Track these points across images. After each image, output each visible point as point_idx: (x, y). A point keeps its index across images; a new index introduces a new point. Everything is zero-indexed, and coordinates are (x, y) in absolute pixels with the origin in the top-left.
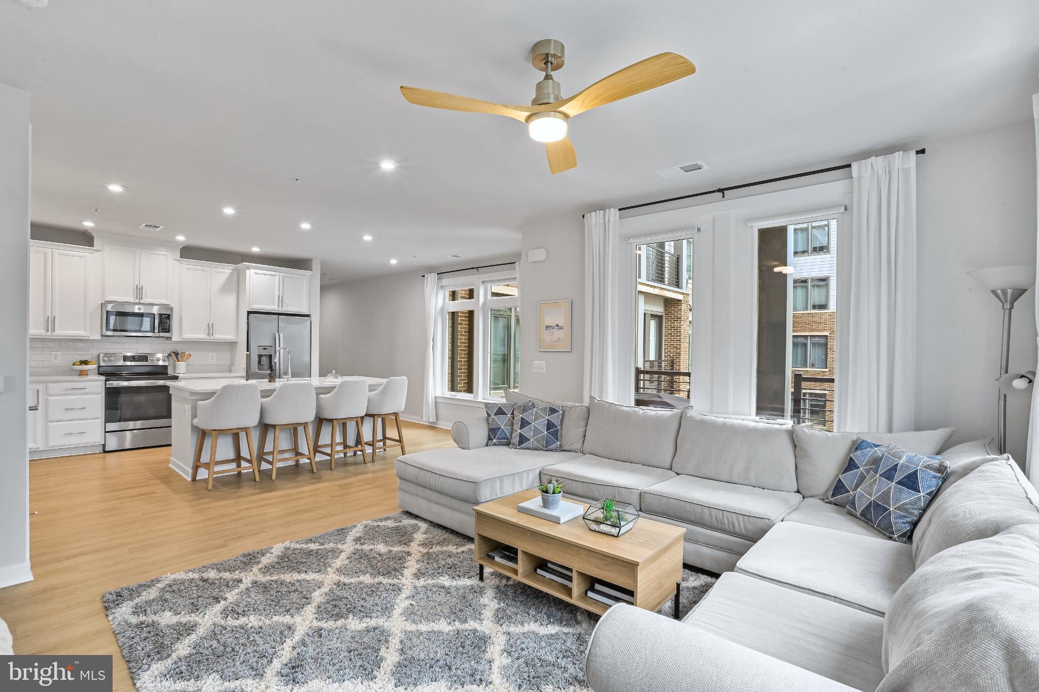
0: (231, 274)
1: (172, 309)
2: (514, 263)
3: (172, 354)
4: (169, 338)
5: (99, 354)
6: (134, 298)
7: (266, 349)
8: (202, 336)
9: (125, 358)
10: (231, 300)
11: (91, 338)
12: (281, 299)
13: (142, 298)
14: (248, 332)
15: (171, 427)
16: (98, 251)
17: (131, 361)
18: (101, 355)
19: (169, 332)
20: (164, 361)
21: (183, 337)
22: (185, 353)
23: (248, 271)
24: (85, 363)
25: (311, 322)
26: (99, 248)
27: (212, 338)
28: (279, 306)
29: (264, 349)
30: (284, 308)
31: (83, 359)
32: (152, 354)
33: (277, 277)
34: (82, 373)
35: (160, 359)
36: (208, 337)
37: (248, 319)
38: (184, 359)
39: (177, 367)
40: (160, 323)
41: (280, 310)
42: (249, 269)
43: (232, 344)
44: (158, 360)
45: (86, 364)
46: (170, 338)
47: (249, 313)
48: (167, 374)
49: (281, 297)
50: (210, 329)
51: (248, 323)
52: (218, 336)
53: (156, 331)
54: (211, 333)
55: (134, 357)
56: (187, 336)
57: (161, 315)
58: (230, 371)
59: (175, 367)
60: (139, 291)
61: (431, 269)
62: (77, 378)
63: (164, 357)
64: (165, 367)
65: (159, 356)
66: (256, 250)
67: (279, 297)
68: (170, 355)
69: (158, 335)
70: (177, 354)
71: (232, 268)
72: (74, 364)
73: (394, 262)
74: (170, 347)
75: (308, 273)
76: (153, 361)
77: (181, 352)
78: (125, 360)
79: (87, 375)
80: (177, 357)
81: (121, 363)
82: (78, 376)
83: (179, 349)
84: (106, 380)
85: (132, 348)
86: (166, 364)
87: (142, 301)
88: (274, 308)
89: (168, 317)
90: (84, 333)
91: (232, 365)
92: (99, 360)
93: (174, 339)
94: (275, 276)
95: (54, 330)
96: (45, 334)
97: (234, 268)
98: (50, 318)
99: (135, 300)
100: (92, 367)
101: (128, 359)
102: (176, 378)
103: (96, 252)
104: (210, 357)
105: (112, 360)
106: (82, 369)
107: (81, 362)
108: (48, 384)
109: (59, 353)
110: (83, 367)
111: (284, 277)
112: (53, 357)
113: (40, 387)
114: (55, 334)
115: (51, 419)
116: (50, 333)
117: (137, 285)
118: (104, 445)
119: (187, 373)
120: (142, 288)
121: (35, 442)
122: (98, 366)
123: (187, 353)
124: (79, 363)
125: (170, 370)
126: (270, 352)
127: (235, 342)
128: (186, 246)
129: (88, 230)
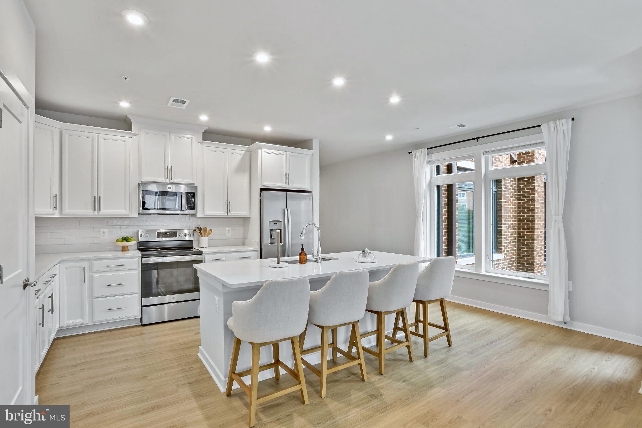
0: (244, 155)
1: (196, 188)
2: (540, 126)
3: (197, 229)
4: (194, 215)
5: (138, 231)
6: (165, 178)
7: (277, 224)
8: (221, 212)
9: (159, 234)
10: (244, 179)
11: (130, 216)
12: (287, 176)
13: (171, 178)
14: (260, 208)
15: (199, 299)
16: (136, 135)
17: (163, 237)
18: (140, 232)
19: (194, 209)
20: (190, 236)
21: (206, 214)
22: (206, 228)
23: (260, 151)
24: (126, 239)
25: (313, 197)
26: (137, 133)
27: (229, 214)
28: (286, 183)
29: (275, 224)
30: (290, 185)
31: (125, 235)
32: (181, 230)
33: (284, 156)
34: (124, 249)
35: (186, 235)
36: (226, 214)
37: (260, 195)
38: (207, 234)
39: (201, 241)
40: (187, 200)
41: (287, 187)
42: (260, 149)
43: (245, 220)
44: (185, 235)
45: (127, 241)
47: (262, 190)
48: (192, 248)
49: (287, 175)
50: (228, 206)
51: (260, 200)
52: (235, 213)
53: (184, 208)
54: (229, 210)
55: (166, 233)
56: (209, 212)
57: (187, 193)
58: (243, 244)
59: (199, 241)
60: (169, 171)
61: (418, 146)
62: (121, 254)
63: (189, 232)
64: (191, 242)
65: (186, 231)
66: (268, 129)
67: (286, 175)
68: (195, 230)
69: (184, 212)
70: (200, 230)
72: (117, 241)
73: (389, 138)
74: (194, 223)
75: (309, 152)
76: (181, 236)
77: (204, 228)
78: (158, 236)
79: (128, 250)
80: (200, 232)
81: (155, 239)
82: (121, 252)
83: (202, 225)
84: (142, 257)
85: (165, 225)
86: (192, 239)
87: (171, 181)
88: (283, 185)
89: (193, 195)
90: (125, 211)
91: (245, 238)
92: (138, 237)
93: (198, 216)
94: (282, 155)
95: (99, 210)
96: (92, 213)
97: (246, 150)
98: (96, 198)
99: (166, 180)
100: (132, 244)
101: (161, 235)
102: (201, 253)
103: (134, 136)
104: (227, 232)
105: (148, 236)
106: (124, 245)
107: (123, 239)
108: (94, 262)
109: (106, 231)
110: (125, 243)
111: (290, 156)
112: (102, 234)
113: (86, 264)
114: (100, 213)
115: (96, 295)
116: (96, 213)
117: (167, 166)
118: (141, 319)
119: (209, 247)
120: (171, 169)
121: (82, 317)
122: (137, 243)
123: (208, 229)
124: (122, 240)
125: (195, 245)
126: (280, 227)
127: (249, 218)
128: (208, 128)
129: (127, 116)
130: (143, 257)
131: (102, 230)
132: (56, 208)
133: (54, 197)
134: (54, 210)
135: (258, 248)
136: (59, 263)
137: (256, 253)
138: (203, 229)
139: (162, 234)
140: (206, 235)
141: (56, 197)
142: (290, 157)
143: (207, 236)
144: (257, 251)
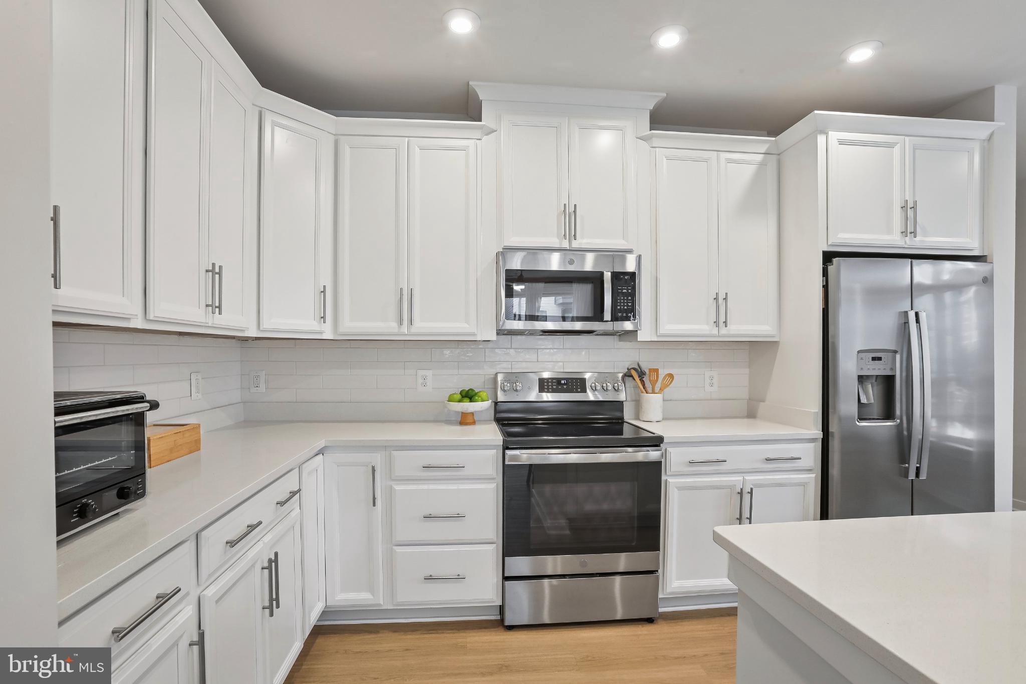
0: (762, 165)
1: (638, 260)
3: (634, 373)
4: (631, 335)
5: (496, 374)
6: (558, 238)
7: (880, 359)
8: (703, 328)
9: (544, 385)
11: (479, 338)
12: (909, 212)
13: (575, 236)
14: (825, 312)
16: (490, 131)
17: (554, 391)
18: (500, 377)
19: (631, 319)
20: (616, 390)
21: (662, 331)
22: (656, 371)
23: (821, 140)
24: (469, 396)
25: (991, 273)
26: (492, 126)
27: (724, 331)
28: (907, 232)
29: (874, 359)
30: (921, 239)
31: (467, 385)
33: (897, 149)
34: (466, 420)
35: (608, 387)
36: (715, 331)
37: (825, 274)
38: (658, 386)
40: (615, 296)
41: (911, 246)
42: (824, 132)
44: (605, 388)
45: (471, 401)
46: (633, 333)
47: (828, 257)
49: (909, 207)
50: (720, 309)
51: (825, 287)
52: (740, 327)
53: (607, 316)
54: (722, 319)
55: (558, 381)
56: (671, 327)
57: (615, 276)
59: (638, 403)
60: (569, 218)
62: (457, 431)
63: (616, 380)
64: (619, 406)
65: (609, 378)
67: (905, 208)
68: (628, 375)
69: (609, 326)
70: (641, 373)
71: (763, 149)
72: (450, 398)
74: (628, 357)
75: (981, 129)
76: (596, 390)
77: (650, 370)
78: (541, 390)
79: (474, 423)
80: (640, 381)
81: (533, 395)
82: (458, 427)
83: (648, 363)
84: (506, 445)
85: (557, 360)
86: (620, 397)
87: (575, 245)
88: (893, 240)
89: (632, 280)
92: (495, 390)
93: (641, 337)
94: (891, 146)
95: (411, 322)
96: (396, 331)
97: (768, 149)
98: (405, 292)
99: (561, 244)
100: (482, 406)
101: (548, 386)
102: (656, 442)
103: (487, 135)
104: (708, 381)
105: (518, 388)
106: (464, 410)
107: (464, 394)
108: (395, 453)
109: (429, 373)
110: (468, 406)
111: (915, 149)
112: (420, 381)
113: (377, 459)
114: (414, 330)
115: (400, 537)
116: (405, 329)
117: (565, 205)
118: (502, 609)
119: (664, 419)
120: (575, 212)
121: (371, 589)
122: (493, 403)
123: (663, 373)
124: (459, 396)
125: (628, 415)
126: (892, 369)
127: (776, 343)
128: (665, 95)
129: (471, 83)
130: (508, 448)
131: (421, 373)
132: (323, 318)
133: (322, 292)
134: (320, 322)
135: (818, 433)
136: (321, 452)
137: (812, 445)
138: (647, 372)
139: (550, 384)
140: (657, 389)
141: (324, 292)
142: (918, 152)
143: (661, 390)
144: (813, 440)
